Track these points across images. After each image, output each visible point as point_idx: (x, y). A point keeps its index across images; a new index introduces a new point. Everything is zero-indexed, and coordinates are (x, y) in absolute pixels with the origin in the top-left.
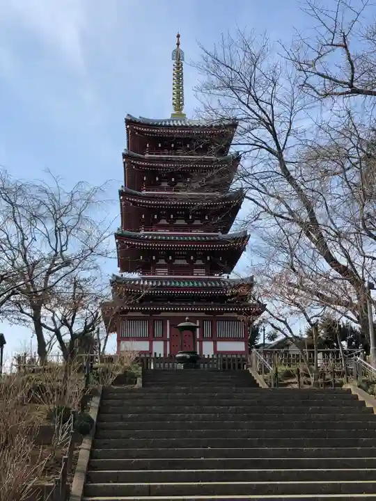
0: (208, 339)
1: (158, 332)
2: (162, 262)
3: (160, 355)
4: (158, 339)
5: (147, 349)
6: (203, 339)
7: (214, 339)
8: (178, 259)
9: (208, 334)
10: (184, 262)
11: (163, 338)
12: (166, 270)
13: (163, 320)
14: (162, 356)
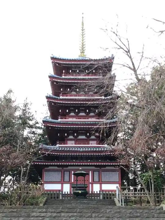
0: (96, 183)
1: (67, 178)
2: (71, 137)
3: (68, 192)
4: (66, 183)
5: (60, 189)
6: (94, 182)
7: (100, 182)
8: (80, 135)
9: (96, 179)
10: (84, 137)
11: (69, 182)
12: (73, 142)
13: (70, 171)
14: (69, 193)
